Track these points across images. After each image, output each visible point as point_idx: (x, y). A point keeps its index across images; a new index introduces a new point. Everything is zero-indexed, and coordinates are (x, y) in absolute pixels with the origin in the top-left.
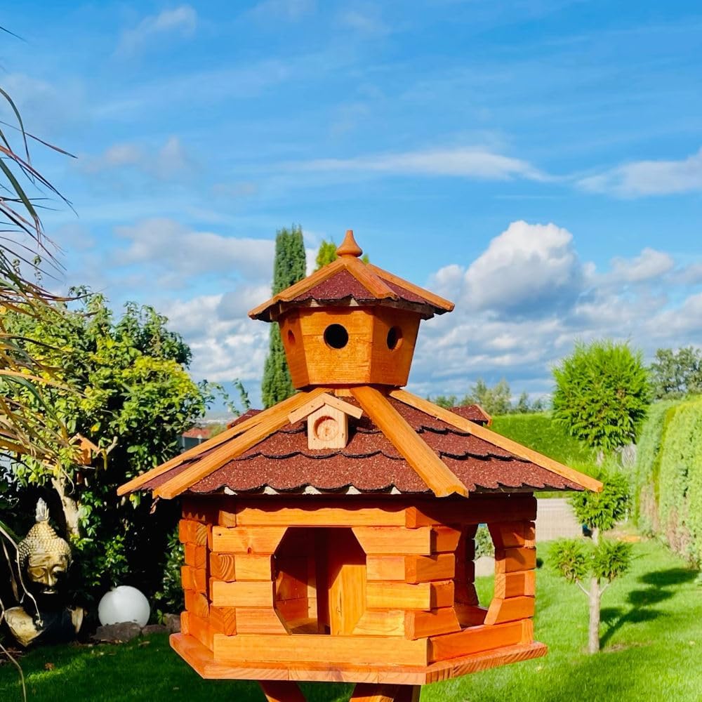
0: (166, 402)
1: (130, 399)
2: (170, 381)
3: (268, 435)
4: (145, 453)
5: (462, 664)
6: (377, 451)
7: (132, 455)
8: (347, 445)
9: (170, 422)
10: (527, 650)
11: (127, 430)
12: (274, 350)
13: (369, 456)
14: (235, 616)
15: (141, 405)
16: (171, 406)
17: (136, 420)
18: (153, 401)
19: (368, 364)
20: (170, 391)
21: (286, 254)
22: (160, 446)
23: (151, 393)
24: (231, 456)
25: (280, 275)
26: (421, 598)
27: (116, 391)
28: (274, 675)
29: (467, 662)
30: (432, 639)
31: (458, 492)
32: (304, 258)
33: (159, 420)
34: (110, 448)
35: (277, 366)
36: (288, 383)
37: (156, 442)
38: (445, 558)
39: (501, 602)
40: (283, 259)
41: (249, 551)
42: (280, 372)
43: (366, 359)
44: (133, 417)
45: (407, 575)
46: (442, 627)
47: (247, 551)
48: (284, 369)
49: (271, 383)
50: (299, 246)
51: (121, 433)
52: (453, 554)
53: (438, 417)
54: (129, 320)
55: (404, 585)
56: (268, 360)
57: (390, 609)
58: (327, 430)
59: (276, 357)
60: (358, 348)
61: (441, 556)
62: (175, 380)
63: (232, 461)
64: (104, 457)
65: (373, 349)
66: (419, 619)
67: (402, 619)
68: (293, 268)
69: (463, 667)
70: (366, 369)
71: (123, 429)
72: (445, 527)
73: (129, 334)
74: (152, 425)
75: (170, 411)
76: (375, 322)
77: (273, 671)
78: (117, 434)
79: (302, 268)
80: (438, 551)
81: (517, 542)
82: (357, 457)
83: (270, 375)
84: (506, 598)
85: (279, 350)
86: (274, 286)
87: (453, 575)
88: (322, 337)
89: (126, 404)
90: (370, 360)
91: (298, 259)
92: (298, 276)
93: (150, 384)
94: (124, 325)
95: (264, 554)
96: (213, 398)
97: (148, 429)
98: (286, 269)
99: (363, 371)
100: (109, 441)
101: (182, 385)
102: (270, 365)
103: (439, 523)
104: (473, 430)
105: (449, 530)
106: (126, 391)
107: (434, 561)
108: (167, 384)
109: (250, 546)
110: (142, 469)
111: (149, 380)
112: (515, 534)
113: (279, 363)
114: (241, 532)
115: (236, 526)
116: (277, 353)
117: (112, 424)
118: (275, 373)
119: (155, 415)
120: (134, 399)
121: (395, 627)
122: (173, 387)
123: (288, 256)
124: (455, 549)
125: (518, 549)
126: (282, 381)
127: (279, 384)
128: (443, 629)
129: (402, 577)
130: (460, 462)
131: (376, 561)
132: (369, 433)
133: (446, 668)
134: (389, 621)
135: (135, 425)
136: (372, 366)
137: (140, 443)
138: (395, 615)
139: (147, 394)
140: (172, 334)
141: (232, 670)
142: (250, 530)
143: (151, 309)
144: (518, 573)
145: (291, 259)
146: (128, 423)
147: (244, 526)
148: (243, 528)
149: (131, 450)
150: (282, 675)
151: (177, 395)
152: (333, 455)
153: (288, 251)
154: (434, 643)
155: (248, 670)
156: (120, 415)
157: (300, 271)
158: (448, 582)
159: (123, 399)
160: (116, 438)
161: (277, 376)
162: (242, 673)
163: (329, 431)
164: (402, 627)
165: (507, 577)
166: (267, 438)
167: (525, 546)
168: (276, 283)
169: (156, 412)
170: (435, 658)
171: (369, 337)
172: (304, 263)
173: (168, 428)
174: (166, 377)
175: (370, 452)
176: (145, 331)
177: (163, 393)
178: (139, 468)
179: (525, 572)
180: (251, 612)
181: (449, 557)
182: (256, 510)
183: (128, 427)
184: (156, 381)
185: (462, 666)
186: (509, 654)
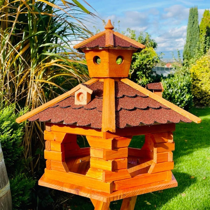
0: (148, 59)
1: (138, 59)
2: (150, 53)
3: (66, 98)
4: (141, 74)
5: (128, 193)
6: (95, 107)
7: (138, 74)
8: (88, 103)
9: (149, 65)
10: (166, 185)
11: (136, 67)
12: (187, 42)
13: (91, 109)
14: (51, 163)
15: (141, 60)
16: (149, 61)
17: (139, 65)
18: (145, 59)
19: (108, 70)
20: (149, 56)
21: (192, 14)
22: (146, 72)
23: (144, 57)
24: (48, 106)
25: (190, 20)
26: (108, 166)
27: (134, 57)
28: (58, 188)
29: (131, 192)
30: (115, 182)
31: (110, 131)
32: (198, 15)
33: (146, 65)
34: (132, 73)
35: (188, 46)
36: (191, 51)
37: (144, 71)
38: (122, 150)
39: (155, 165)
40: (191, 16)
41: (55, 140)
42: (188, 48)
43: (107, 69)
44: (138, 64)
45: (104, 157)
46: (121, 177)
47: (54, 140)
48: (190, 47)
49: (185, 52)
50: (196, 12)
51: (135, 68)
52: (127, 148)
53: (137, 90)
54: (140, 37)
55: (103, 160)
56: (185, 45)
57: (98, 169)
58: (82, 97)
59: (188, 44)
60: (104, 64)
61: (120, 149)
62: (152, 53)
63: (49, 108)
64: (130, 75)
65: (109, 65)
66: (107, 175)
67: (102, 174)
68: (194, 18)
69: (129, 194)
70: (107, 72)
71: (135, 67)
72: (123, 138)
73: (140, 40)
74: (144, 66)
75: (149, 62)
76: (109, 55)
77: (58, 186)
78: (134, 68)
79: (197, 18)
80: (118, 147)
81: (164, 141)
82: (87, 110)
83: (186, 49)
84: (157, 163)
85: (189, 42)
86: (188, 24)
87: (127, 156)
88: (92, 60)
89: (136, 60)
90: (108, 69)
91: (196, 15)
92: (195, 20)
93: (144, 54)
94: (139, 38)
95: (59, 142)
96: (162, 58)
97: (143, 67)
98: (192, 18)
99: (107, 73)
100: (132, 71)
101: (153, 54)
102: (186, 46)
103: (118, 136)
104: (149, 95)
105: (125, 139)
106: (137, 57)
107: (116, 151)
108: (149, 54)
109: (55, 139)
110: (141, 78)
111: (144, 53)
112: (162, 138)
113: (188, 45)
114: (52, 133)
115: (51, 131)
116: (188, 43)
117: (133, 66)
118: (187, 49)
119: (144, 63)
120: (139, 59)
121: (100, 176)
122: (150, 55)
123: (193, 15)
124: (128, 146)
125: (164, 143)
126: (189, 51)
127: (188, 51)
128: (120, 178)
129: (102, 157)
130: (130, 112)
131: (94, 150)
132: (99, 99)
133: (119, 194)
134: (98, 173)
135: (139, 66)
136: (109, 71)
137: (140, 71)
138: (99, 171)
139: (143, 57)
140: (153, 40)
141: (46, 184)
142: (55, 133)
143: (147, 33)
144: (164, 153)
145: (194, 16)
146: (137, 66)
147: (53, 131)
148: (53, 132)
149: (137, 73)
150: (60, 189)
151: (151, 57)
152: (81, 107)
153: (193, 13)
154: (116, 184)
155: (51, 184)
156: (135, 63)
157: (196, 19)
158: (124, 159)
159: (136, 59)
160: (133, 70)
161: (188, 49)
162: (49, 185)
163: (83, 98)
164: (102, 177)
165: (157, 155)
166: (66, 99)
167: (168, 142)
168: (189, 23)
169: (145, 62)
170: (116, 189)
171: (108, 60)
172: (198, 16)
173: (148, 66)
174: (149, 52)
175: (92, 108)
176: (145, 39)
177: (147, 57)
178: (140, 78)
179: (169, 152)
180: (55, 163)
181: (125, 150)
182: (57, 126)
183: (137, 67)
184: (146, 53)
185: (127, 194)
186: (155, 187)
